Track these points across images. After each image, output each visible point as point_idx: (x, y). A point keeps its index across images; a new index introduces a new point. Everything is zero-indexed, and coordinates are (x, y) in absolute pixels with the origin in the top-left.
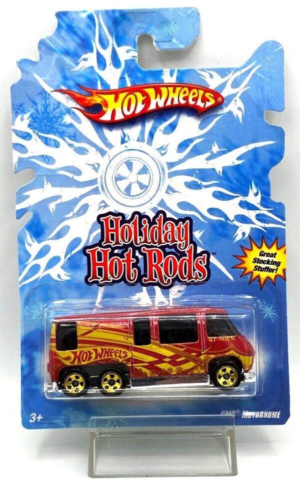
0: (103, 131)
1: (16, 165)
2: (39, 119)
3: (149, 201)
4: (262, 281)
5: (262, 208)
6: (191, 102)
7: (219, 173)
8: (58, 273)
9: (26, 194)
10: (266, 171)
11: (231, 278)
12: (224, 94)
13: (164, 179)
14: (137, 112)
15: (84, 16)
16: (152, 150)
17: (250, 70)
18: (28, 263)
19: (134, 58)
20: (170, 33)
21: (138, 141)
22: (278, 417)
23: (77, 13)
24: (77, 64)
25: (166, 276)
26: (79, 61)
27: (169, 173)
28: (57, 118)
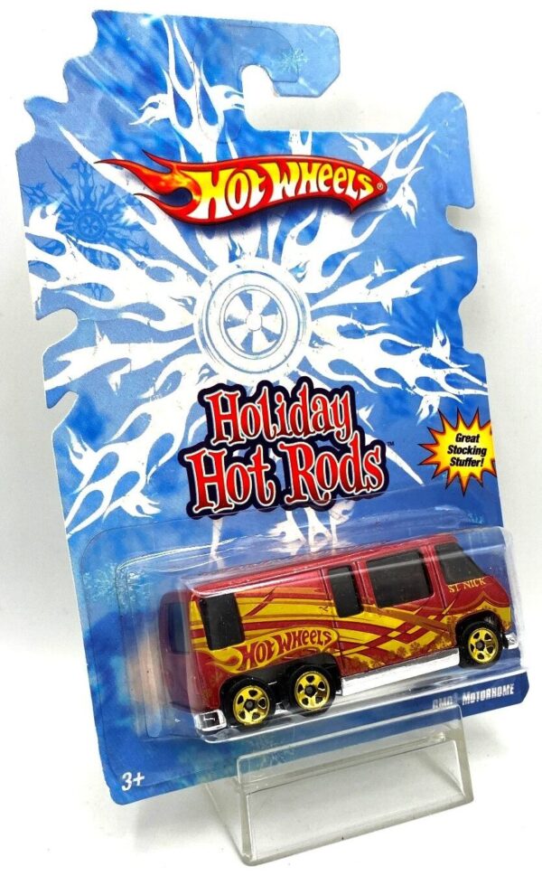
0: (197, 239)
1: (39, 303)
2: (77, 215)
3: (283, 362)
4: (464, 480)
5: (453, 364)
6: (338, 190)
7: (387, 310)
8: (137, 503)
9: (62, 358)
10: (455, 305)
11: (419, 481)
12: (387, 176)
13: (305, 323)
15: (146, 23)
16: (281, 271)
17: (421, 140)
18: (78, 490)
19: (239, 108)
20: (295, 67)
21: (257, 256)
23: (134, 16)
24: (141, 113)
25: (323, 489)
26: (144, 106)
27: (312, 312)
28: (111, 213)
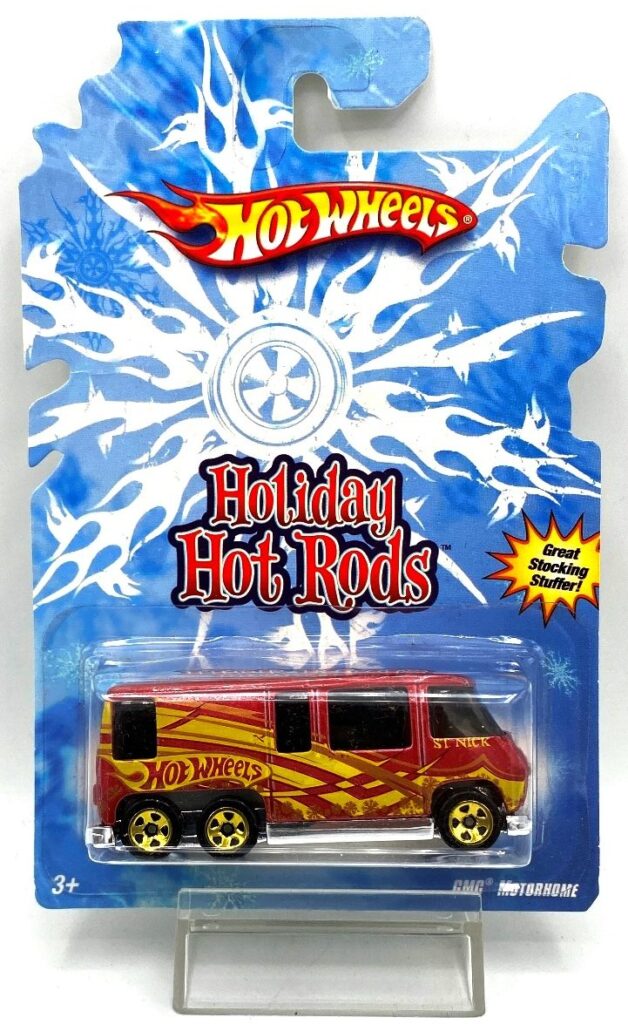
0: (216, 283)
1: (30, 352)
2: (80, 255)
3: (310, 435)
4: (548, 608)
5: (551, 453)
6: (407, 225)
7: (461, 377)
8: (115, 581)
9: (49, 413)
10: (562, 375)
11: (482, 599)
12: (478, 207)
13: (344, 388)
14: (290, 243)
15: (179, 32)
16: (319, 325)
17: (535, 157)
18: (51, 559)
19: (284, 126)
20: (365, 71)
21: (289, 305)
22: (573, 895)
23: (165, 26)
24: (164, 136)
25: (345, 593)
26: (168, 129)
27: (354, 376)
28: (119, 253)
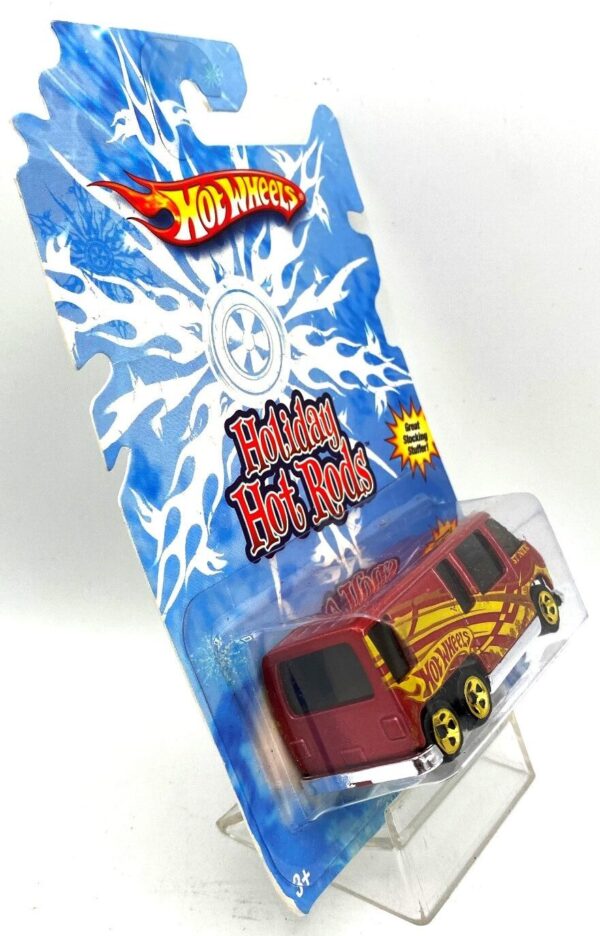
0: (186, 260)
1: (76, 350)
2: (85, 245)
3: (277, 379)
4: (422, 467)
5: (384, 359)
7: (332, 315)
8: (208, 560)
9: (109, 410)
10: (372, 303)
11: (395, 475)
12: (305, 185)
13: (283, 335)
14: (220, 222)
15: (97, 35)
16: (254, 286)
17: (316, 150)
20: (216, 82)
21: (235, 274)
23: (86, 27)
24: (113, 130)
25: (335, 502)
26: (114, 123)
27: (285, 324)
28: (113, 241)
